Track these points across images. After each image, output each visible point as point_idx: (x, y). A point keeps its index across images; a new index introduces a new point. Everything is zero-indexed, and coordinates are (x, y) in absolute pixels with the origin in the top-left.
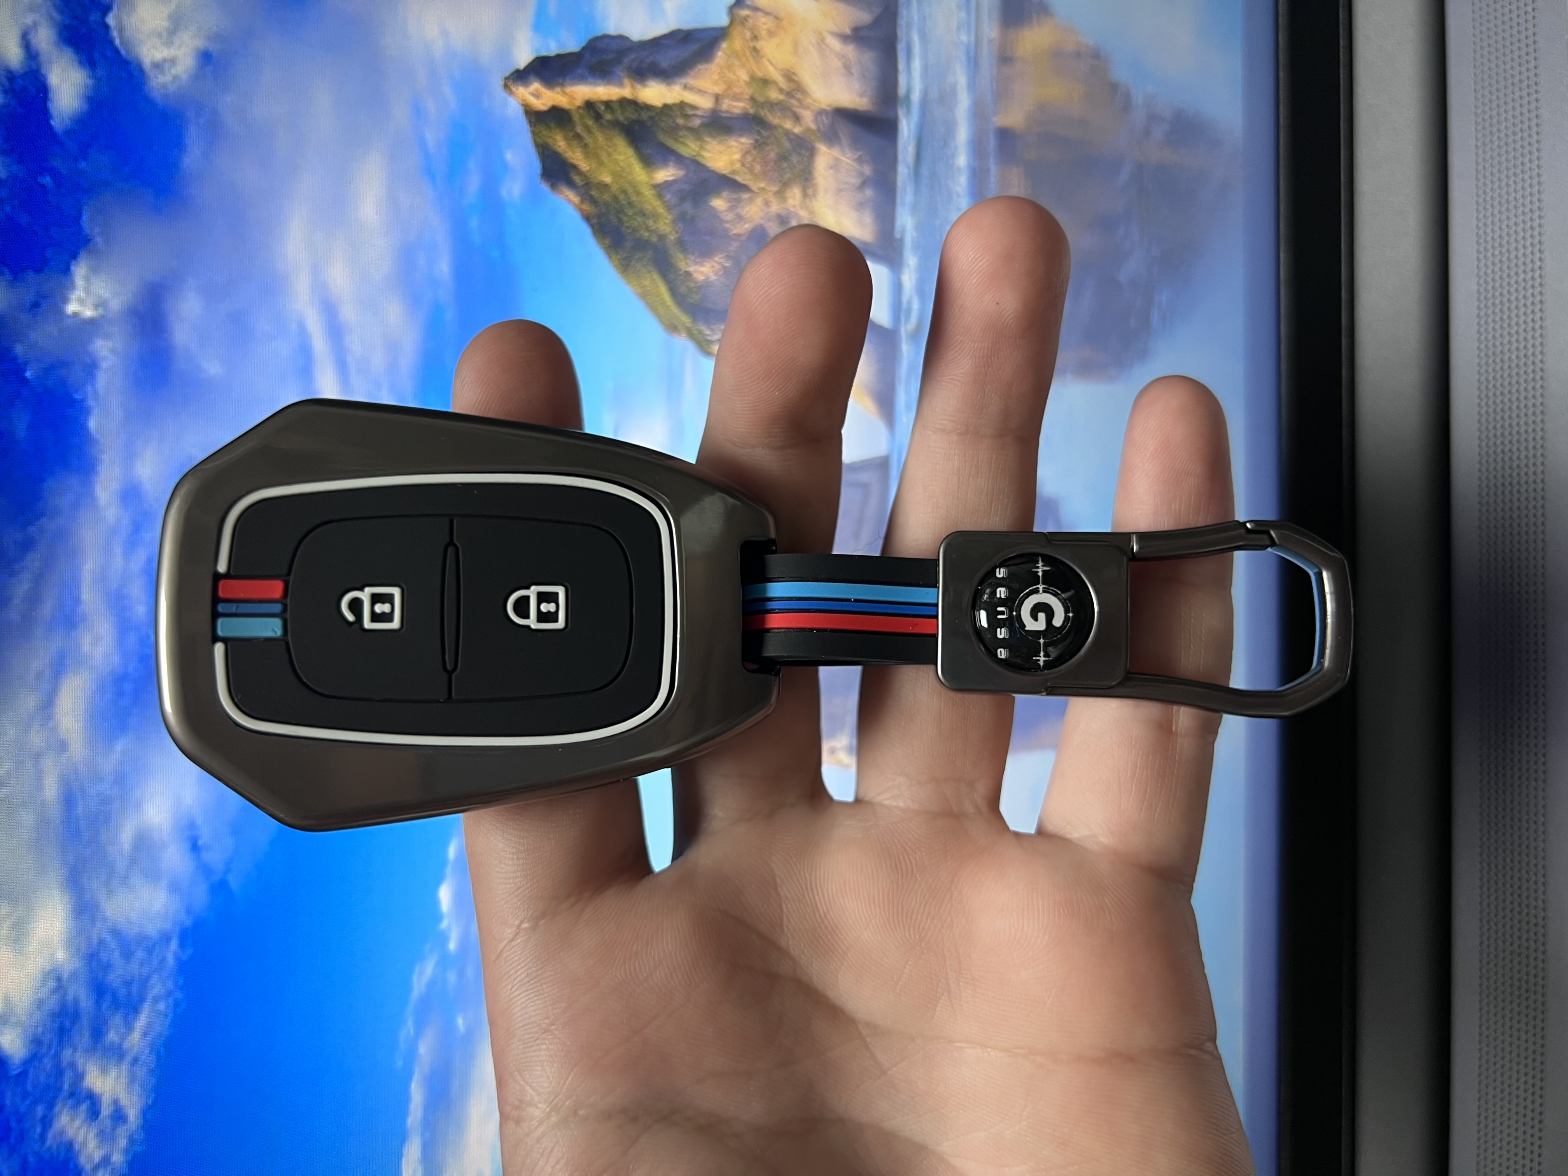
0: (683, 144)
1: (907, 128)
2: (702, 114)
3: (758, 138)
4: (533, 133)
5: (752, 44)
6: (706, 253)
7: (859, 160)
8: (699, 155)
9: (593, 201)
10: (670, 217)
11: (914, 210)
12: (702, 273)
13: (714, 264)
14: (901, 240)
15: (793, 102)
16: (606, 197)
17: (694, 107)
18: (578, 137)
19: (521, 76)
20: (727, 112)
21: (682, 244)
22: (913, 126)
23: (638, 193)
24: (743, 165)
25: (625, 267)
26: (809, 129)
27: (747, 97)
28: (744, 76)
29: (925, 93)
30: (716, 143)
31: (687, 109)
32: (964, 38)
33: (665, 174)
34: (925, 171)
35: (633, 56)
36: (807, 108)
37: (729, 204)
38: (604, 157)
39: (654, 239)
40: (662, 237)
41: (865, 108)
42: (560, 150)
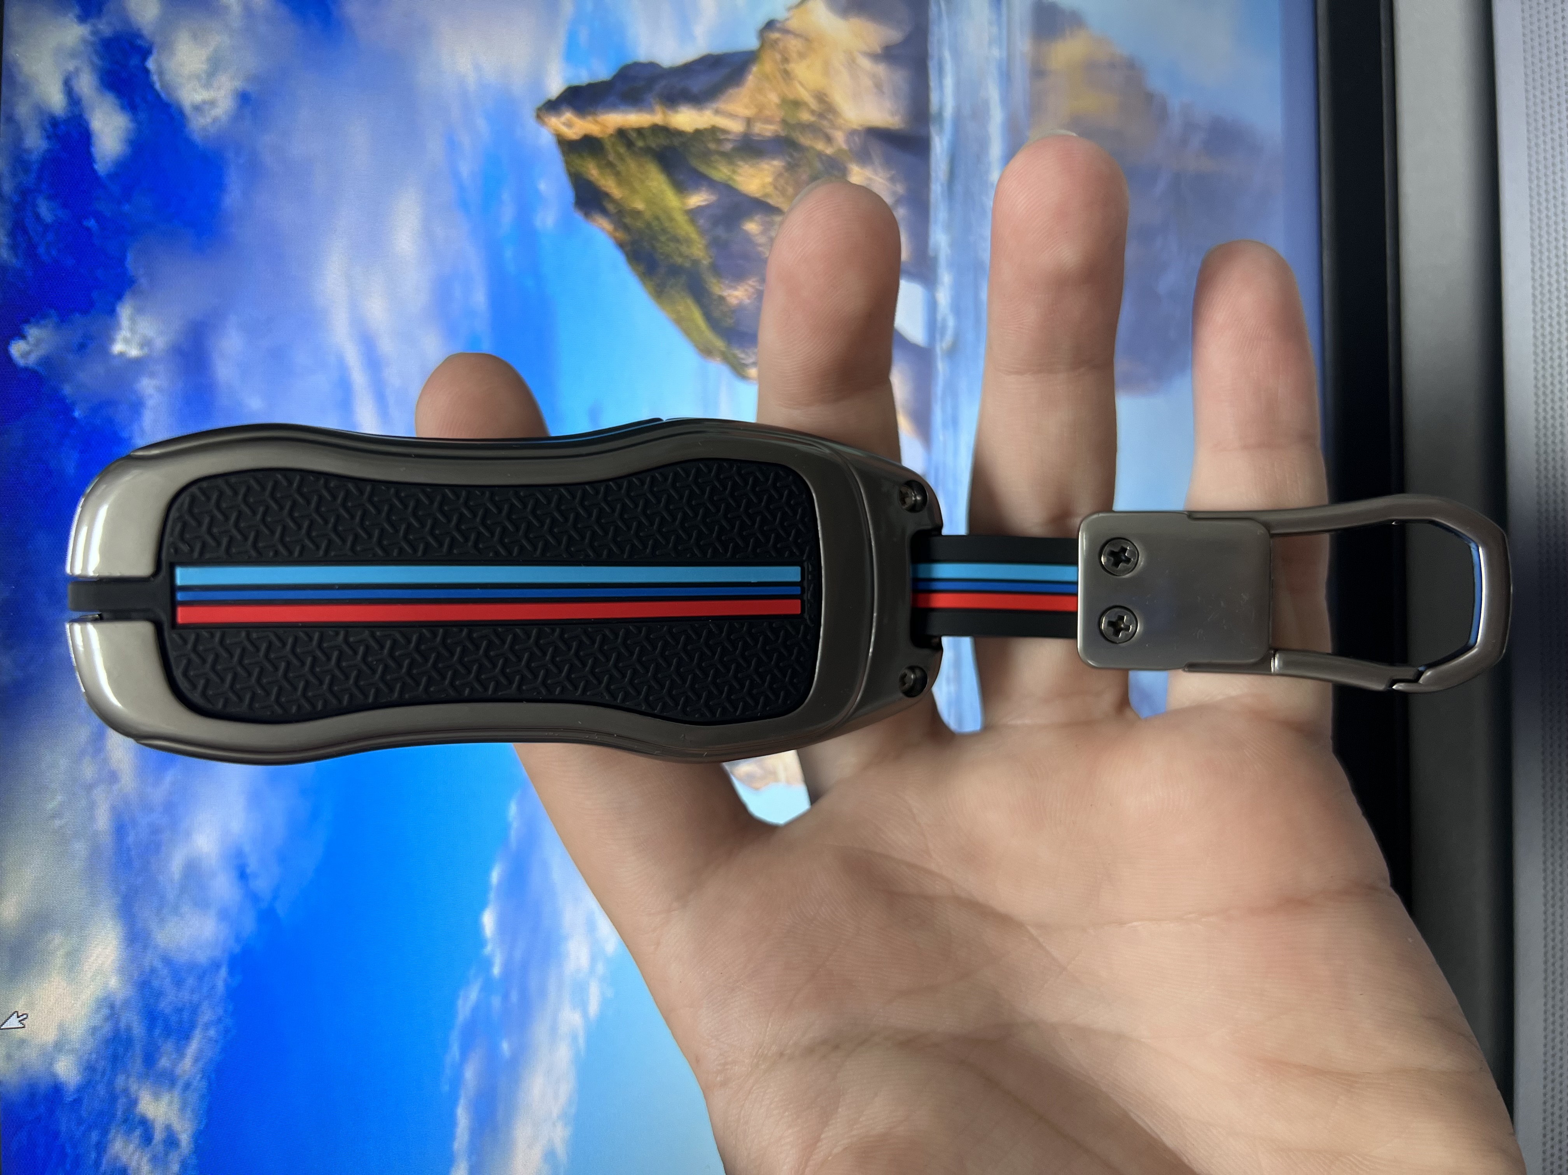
0: (715, 168)
1: (940, 145)
2: (735, 138)
3: (790, 160)
4: (568, 163)
5: (782, 67)
6: (738, 276)
7: (892, 180)
8: (731, 179)
9: (626, 228)
10: (704, 242)
11: (949, 227)
12: (736, 297)
13: (746, 287)
14: (935, 259)
15: (825, 123)
16: (639, 224)
17: (724, 131)
18: (610, 165)
19: (553, 106)
20: (759, 135)
21: (716, 270)
22: (945, 143)
23: (671, 219)
24: (776, 188)
25: (659, 293)
26: (840, 150)
27: (778, 120)
28: (773, 98)
29: (958, 110)
30: (747, 166)
31: (718, 134)
32: (996, 52)
33: (697, 199)
34: (959, 188)
35: (663, 83)
36: (839, 128)
37: (761, 228)
38: (637, 185)
39: (687, 265)
40: (696, 262)
41: (897, 127)
42: (592, 179)
